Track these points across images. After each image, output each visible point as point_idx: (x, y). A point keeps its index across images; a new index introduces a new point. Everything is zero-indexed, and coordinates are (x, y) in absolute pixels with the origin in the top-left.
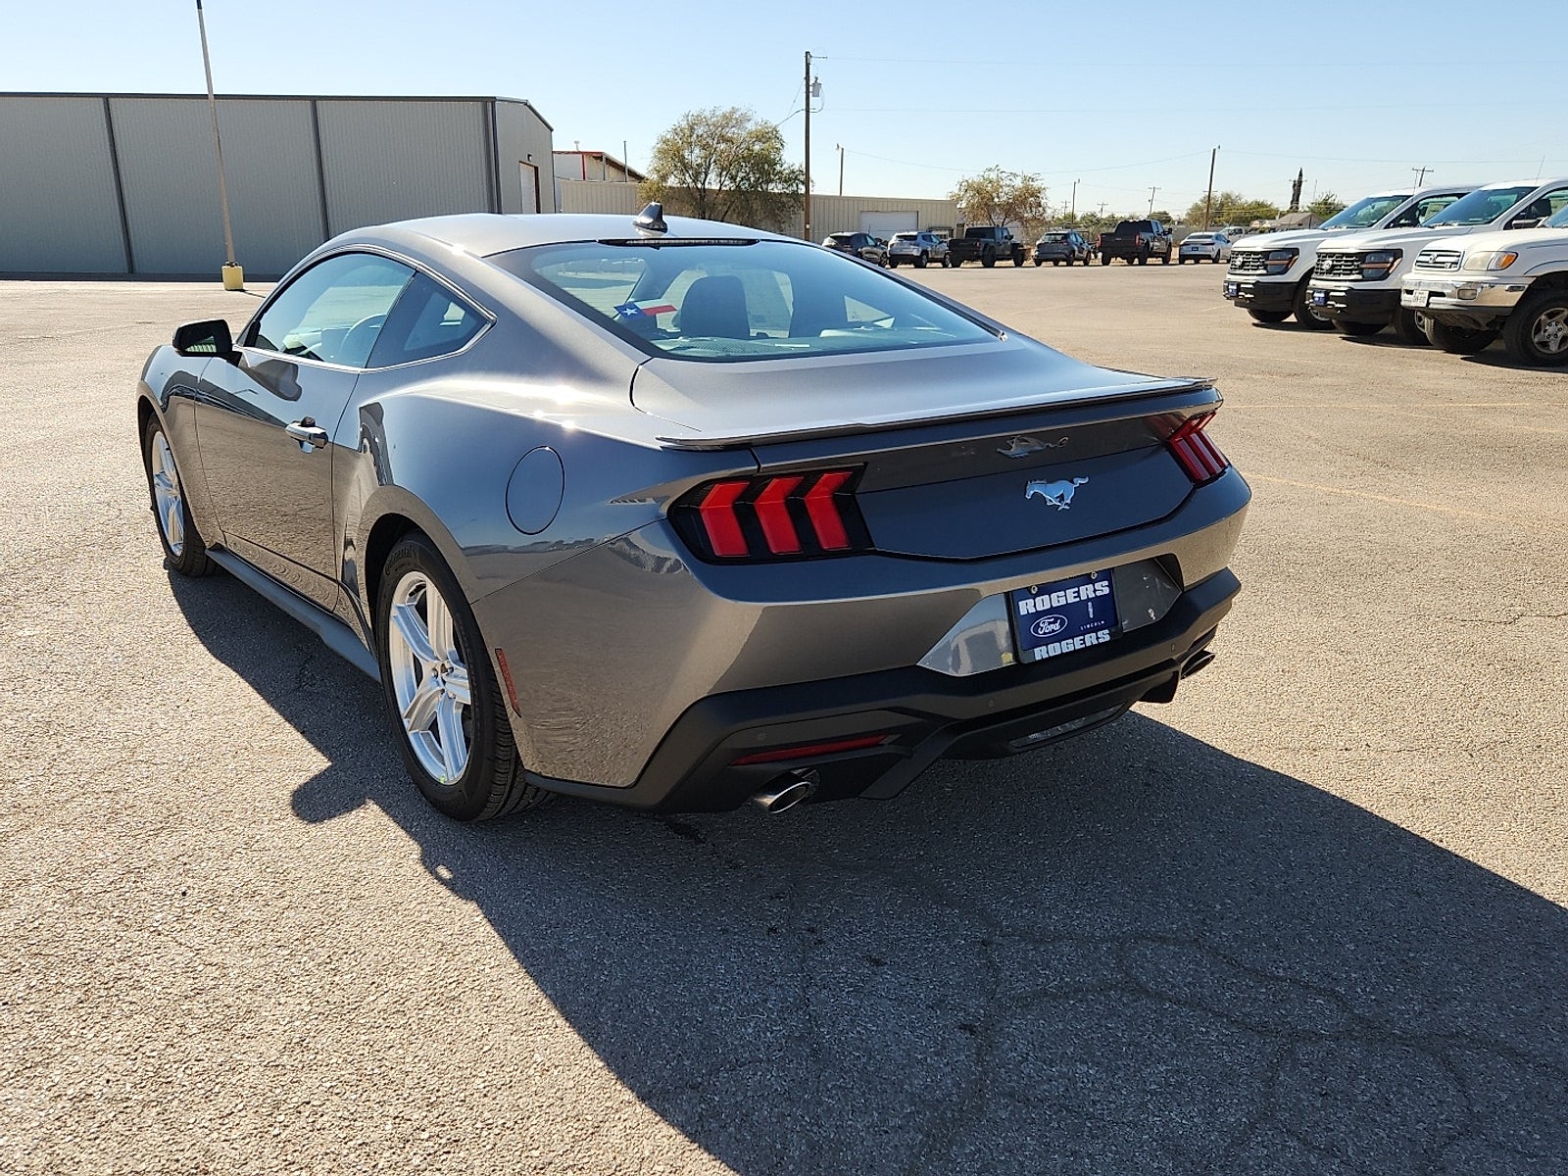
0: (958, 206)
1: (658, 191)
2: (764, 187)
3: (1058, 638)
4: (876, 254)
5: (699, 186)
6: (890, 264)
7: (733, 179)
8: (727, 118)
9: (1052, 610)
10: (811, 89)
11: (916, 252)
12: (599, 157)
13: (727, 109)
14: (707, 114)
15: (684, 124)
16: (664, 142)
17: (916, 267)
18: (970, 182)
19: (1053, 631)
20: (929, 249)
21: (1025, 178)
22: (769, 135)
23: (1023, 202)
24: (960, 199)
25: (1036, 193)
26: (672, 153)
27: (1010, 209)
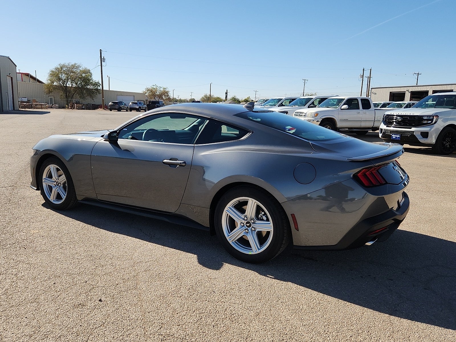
0: (146, 95)
1: (51, 86)
2: (87, 87)
4: (125, 107)
5: (65, 85)
6: (130, 110)
7: (76, 84)
8: (73, 66)
10: (102, 60)
11: (137, 107)
12: (27, 75)
13: (73, 63)
14: (67, 64)
15: (59, 67)
16: (52, 72)
17: (137, 111)
18: (148, 88)
20: (141, 106)
21: (164, 88)
22: (87, 72)
23: (164, 94)
24: (146, 93)
25: (167, 92)
26: (55, 75)
27: (160, 96)
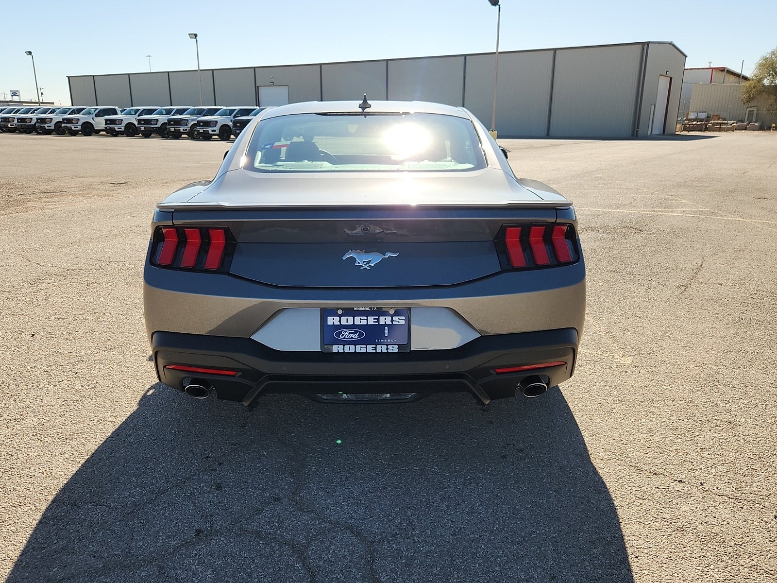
3: (355, 343)
9: (354, 326)
12: (722, 70)
16: (765, 59)
19: (352, 338)
